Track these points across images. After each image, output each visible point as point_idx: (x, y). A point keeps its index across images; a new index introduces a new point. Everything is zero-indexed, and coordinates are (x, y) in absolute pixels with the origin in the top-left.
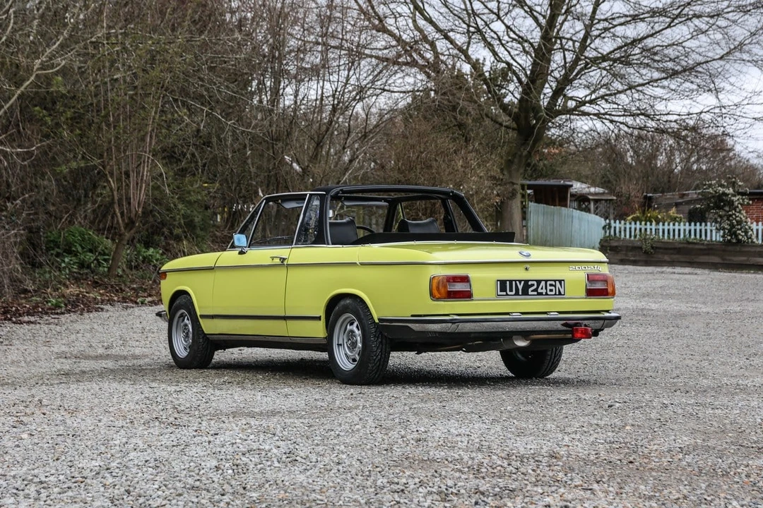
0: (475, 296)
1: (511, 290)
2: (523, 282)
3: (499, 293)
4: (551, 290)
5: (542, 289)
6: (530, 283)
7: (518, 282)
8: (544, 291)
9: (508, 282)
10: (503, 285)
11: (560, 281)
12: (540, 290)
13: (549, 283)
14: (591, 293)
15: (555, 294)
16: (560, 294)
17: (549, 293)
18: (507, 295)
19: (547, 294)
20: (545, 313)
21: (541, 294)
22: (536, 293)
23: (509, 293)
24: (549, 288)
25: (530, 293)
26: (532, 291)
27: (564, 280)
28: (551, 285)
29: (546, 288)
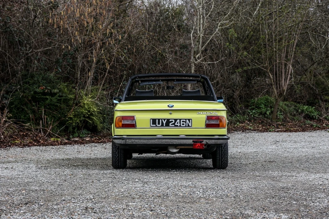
0: (138, 126)
1: (159, 124)
2: (166, 120)
3: (152, 125)
4: (183, 124)
5: (178, 123)
6: (170, 120)
7: (163, 120)
8: (179, 125)
9: (157, 120)
10: (154, 121)
12: (176, 124)
13: (181, 121)
14: (208, 126)
15: (186, 126)
16: (189, 126)
17: (181, 125)
18: (156, 126)
19: (180, 126)
21: (177, 126)
22: (174, 125)
23: (157, 125)
24: (182, 123)
25: (170, 125)
26: (171, 124)
27: (191, 119)
28: (183, 122)
29: (180, 123)
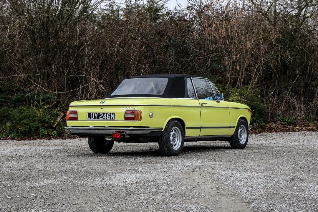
0: (79, 119)
3: (88, 118)
4: (109, 117)
5: (105, 116)
6: (100, 114)
8: (106, 118)
9: (91, 114)
10: (89, 115)
11: (113, 114)
12: (104, 117)
14: (126, 119)
15: (110, 119)
16: (112, 119)
17: (108, 118)
19: (107, 119)
20: (104, 127)
21: (104, 119)
23: (91, 118)
24: (108, 116)
25: (100, 118)
28: (109, 115)
29: (107, 116)
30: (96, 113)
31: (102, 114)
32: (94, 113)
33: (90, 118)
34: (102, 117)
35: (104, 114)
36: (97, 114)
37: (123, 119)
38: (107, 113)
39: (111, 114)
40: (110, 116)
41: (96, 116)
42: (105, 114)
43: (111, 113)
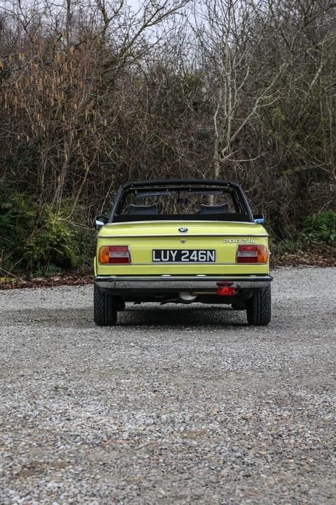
0: (133, 262)
1: (165, 257)
3: (154, 259)
4: (202, 258)
6: (183, 252)
7: (172, 252)
8: (196, 258)
9: (163, 251)
10: (158, 253)
11: (211, 251)
12: (191, 258)
13: (200, 252)
14: (240, 260)
15: (206, 261)
16: (211, 260)
17: (200, 259)
18: (161, 261)
19: (198, 260)
20: (195, 275)
21: (193, 260)
22: (188, 260)
23: (163, 259)
24: (200, 256)
26: (184, 258)
27: (215, 250)
28: (202, 254)
29: (198, 256)
30: (174, 251)
31: (188, 252)
32: (170, 250)
33: (161, 258)
34: (188, 257)
35: (191, 252)
36: (176, 252)
37: (234, 261)
38: (198, 251)
39: (208, 252)
40: (205, 256)
41: (174, 255)
42: (195, 253)
43: (206, 251)
